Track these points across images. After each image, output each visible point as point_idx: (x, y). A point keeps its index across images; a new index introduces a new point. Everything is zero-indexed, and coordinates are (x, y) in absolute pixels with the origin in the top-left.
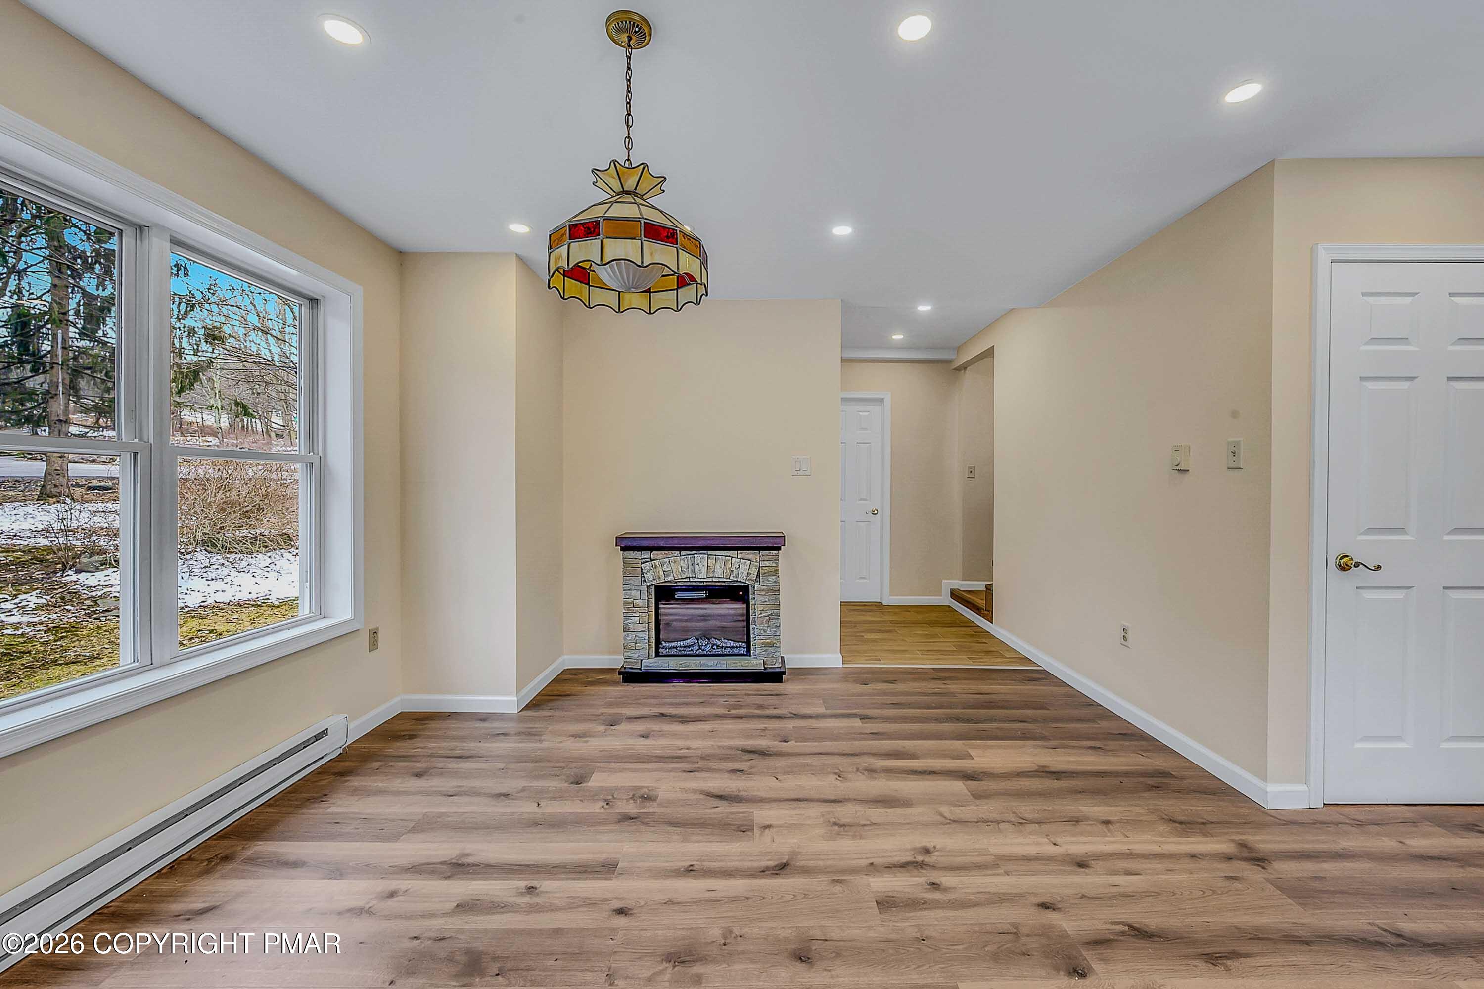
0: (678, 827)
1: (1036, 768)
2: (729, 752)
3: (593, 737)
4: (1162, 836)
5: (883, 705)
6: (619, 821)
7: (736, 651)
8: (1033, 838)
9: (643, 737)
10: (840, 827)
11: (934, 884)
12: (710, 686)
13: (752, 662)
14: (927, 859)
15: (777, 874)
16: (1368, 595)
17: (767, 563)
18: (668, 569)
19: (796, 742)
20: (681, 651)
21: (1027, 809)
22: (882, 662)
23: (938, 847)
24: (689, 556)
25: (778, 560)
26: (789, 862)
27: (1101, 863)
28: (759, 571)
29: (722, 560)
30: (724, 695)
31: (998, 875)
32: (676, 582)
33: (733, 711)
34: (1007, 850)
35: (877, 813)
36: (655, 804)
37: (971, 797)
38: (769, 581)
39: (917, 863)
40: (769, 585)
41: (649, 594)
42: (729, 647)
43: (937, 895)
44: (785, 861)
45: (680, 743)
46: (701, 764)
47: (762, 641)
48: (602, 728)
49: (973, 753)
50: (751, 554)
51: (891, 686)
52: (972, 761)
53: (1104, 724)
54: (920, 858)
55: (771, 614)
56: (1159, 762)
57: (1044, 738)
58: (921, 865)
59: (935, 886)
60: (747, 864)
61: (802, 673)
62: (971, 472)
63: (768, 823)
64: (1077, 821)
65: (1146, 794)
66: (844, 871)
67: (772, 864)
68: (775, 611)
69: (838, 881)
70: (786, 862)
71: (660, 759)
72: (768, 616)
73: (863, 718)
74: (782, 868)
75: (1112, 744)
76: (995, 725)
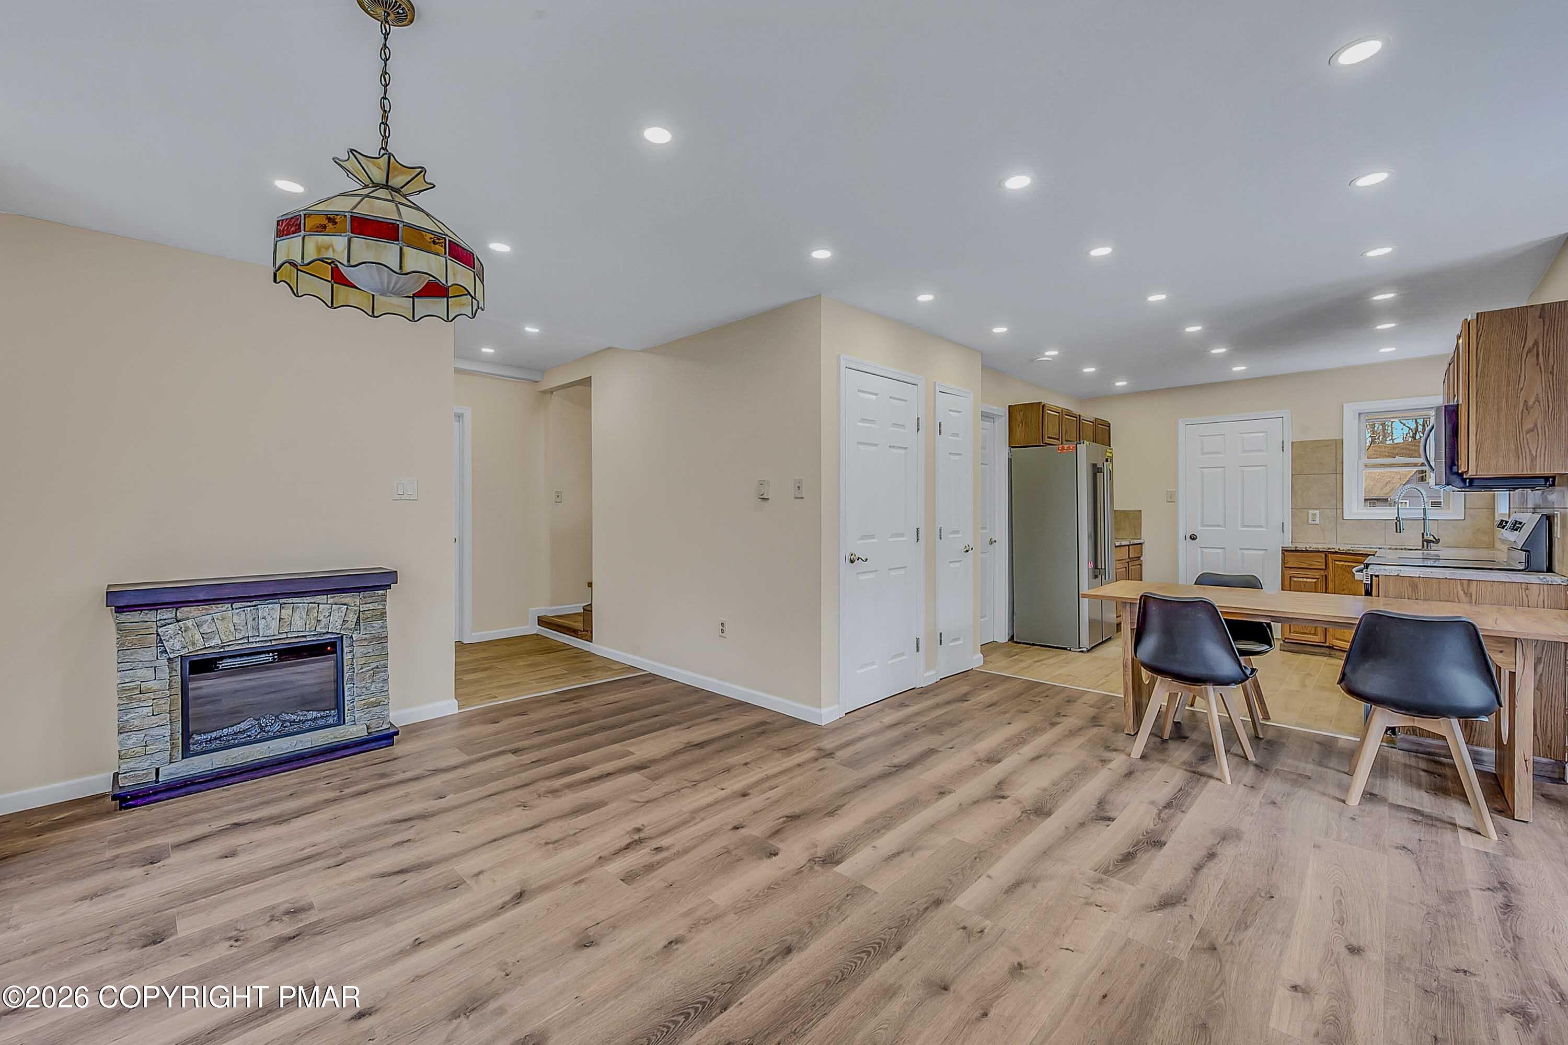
0: (369, 917)
1: (684, 746)
2: (377, 829)
3: (127, 886)
4: (779, 760)
5: (529, 736)
6: (275, 948)
7: (321, 722)
8: (707, 792)
9: (226, 857)
10: (555, 844)
11: (657, 848)
12: (290, 775)
13: (351, 730)
14: (642, 835)
15: (518, 903)
16: (862, 577)
17: (371, 606)
18: (210, 630)
19: (455, 794)
20: (229, 740)
21: (694, 773)
22: (500, 698)
23: (645, 824)
24: (249, 609)
25: (386, 601)
26: (524, 889)
27: (755, 789)
28: (359, 617)
29: (304, 608)
30: (320, 778)
31: (698, 823)
32: (222, 647)
33: (347, 791)
34: (696, 805)
35: (581, 821)
36: (316, 912)
37: (650, 781)
38: (373, 627)
39: (636, 841)
40: (373, 632)
41: (171, 669)
42: (310, 720)
43: (664, 854)
44: (519, 891)
45: (295, 844)
46: (345, 854)
47: (364, 702)
48: (137, 872)
49: (631, 749)
50: (347, 597)
51: (524, 717)
52: (634, 756)
53: (711, 702)
54: (636, 837)
55: (377, 667)
56: (756, 718)
57: (679, 723)
58: (640, 841)
59: (658, 849)
60: (479, 911)
61: (416, 729)
62: (558, 496)
63: (477, 870)
64: (729, 770)
65: (759, 739)
66: (580, 873)
67: (508, 898)
68: (382, 663)
69: (580, 882)
70: (521, 890)
71: (277, 869)
72: (372, 669)
73: (515, 752)
74: (520, 897)
75: (725, 714)
76: (636, 724)
